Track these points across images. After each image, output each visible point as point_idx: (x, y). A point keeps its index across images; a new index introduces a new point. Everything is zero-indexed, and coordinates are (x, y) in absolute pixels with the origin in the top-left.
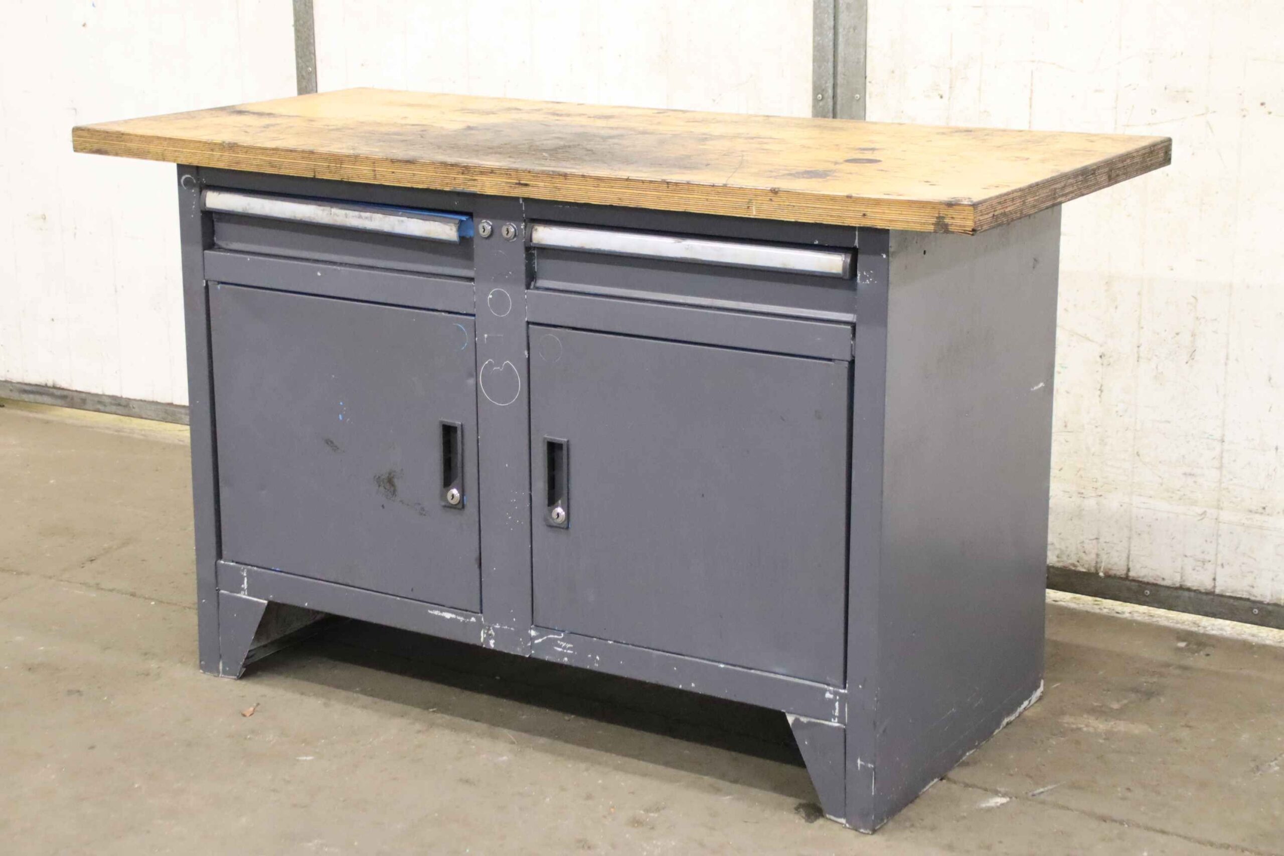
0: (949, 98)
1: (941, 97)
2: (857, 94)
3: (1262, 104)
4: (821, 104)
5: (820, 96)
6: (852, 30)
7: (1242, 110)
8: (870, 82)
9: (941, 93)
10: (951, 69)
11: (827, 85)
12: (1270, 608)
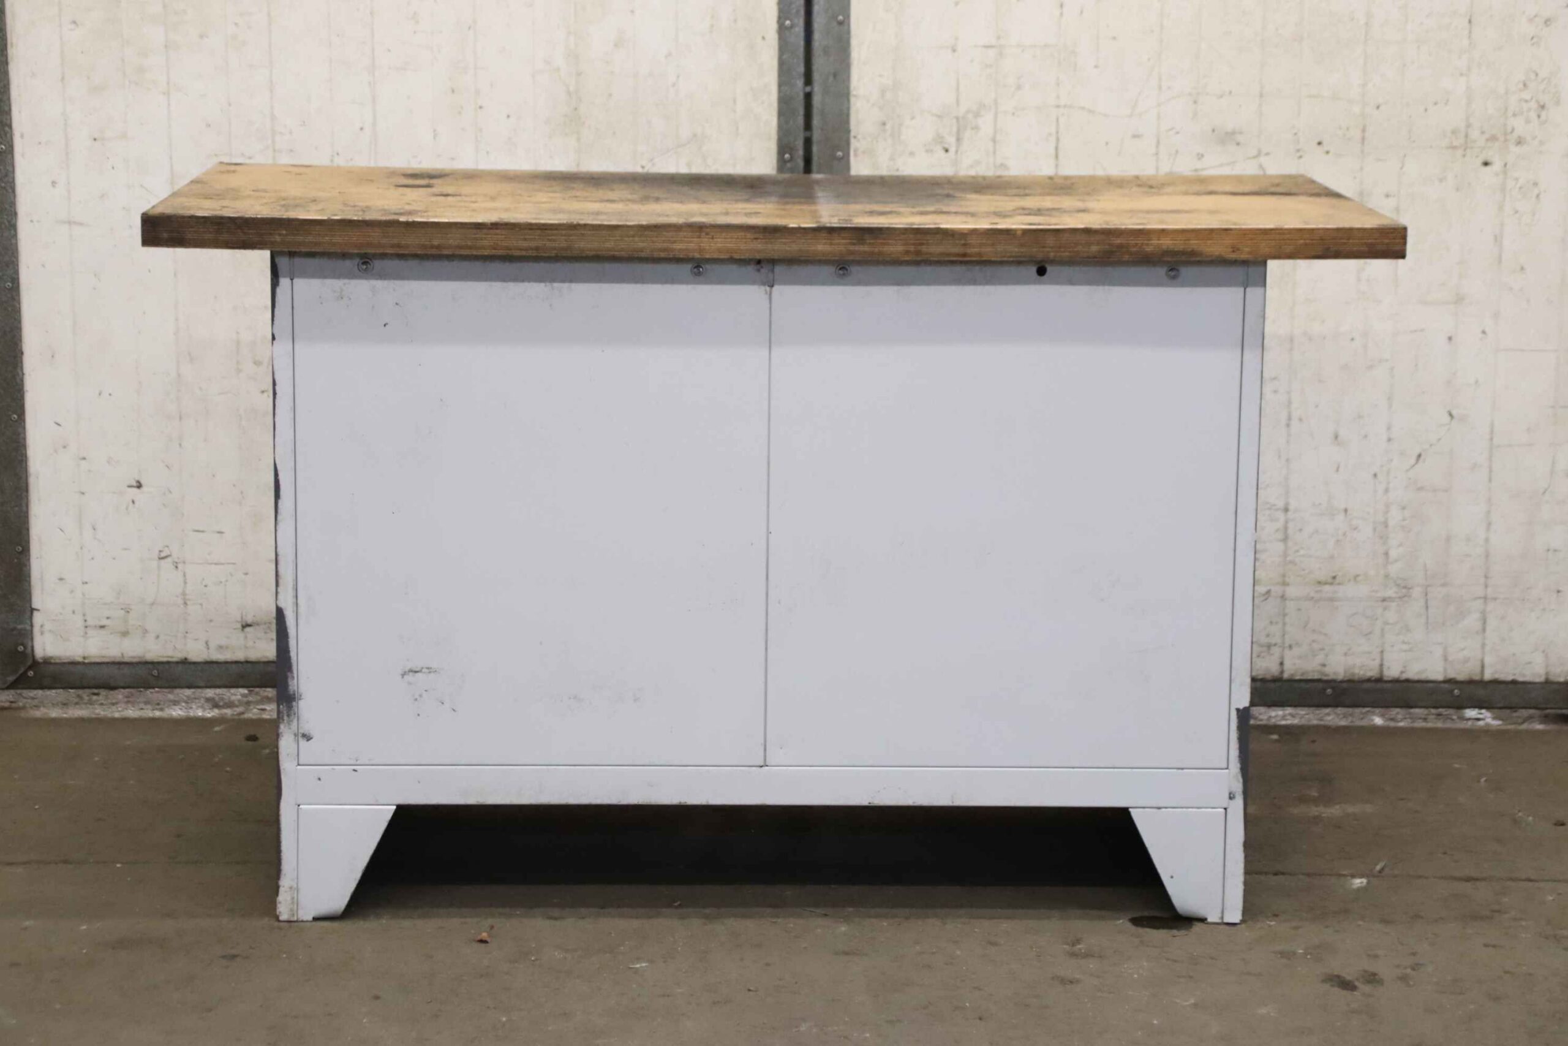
0: (957, 152)
1: (947, 151)
2: (839, 150)
3: (1319, 143)
4: (789, 165)
5: (787, 156)
6: (831, 79)
7: (1298, 151)
8: (855, 137)
9: (946, 146)
10: (957, 118)
11: (797, 143)
12: (1345, 685)
